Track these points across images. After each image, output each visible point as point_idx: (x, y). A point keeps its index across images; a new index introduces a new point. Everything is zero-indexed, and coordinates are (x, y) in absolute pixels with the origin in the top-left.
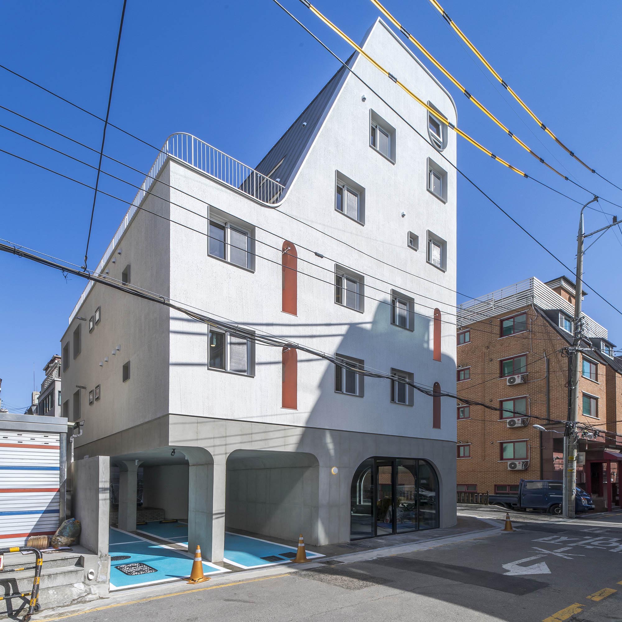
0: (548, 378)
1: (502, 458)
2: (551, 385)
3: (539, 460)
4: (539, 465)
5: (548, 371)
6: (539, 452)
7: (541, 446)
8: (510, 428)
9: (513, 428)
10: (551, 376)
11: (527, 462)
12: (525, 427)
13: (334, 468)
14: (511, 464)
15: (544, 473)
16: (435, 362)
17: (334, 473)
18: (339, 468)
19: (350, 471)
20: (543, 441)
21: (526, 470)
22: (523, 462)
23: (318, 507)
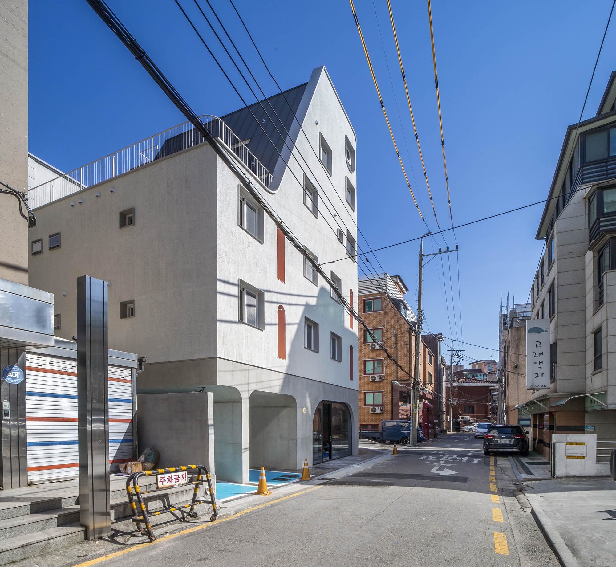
0: (397, 347)
1: (365, 405)
2: (398, 353)
3: (390, 406)
4: (390, 410)
5: (397, 343)
6: (390, 401)
7: (392, 396)
8: (371, 382)
9: (374, 382)
10: (399, 346)
11: (383, 407)
12: (382, 381)
13: (304, 409)
14: (372, 409)
15: (393, 415)
16: (351, 329)
17: (304, 412)
18: (307, 408)
19: (312, 411)
20: (393, 392)
21: (382, 413)
22: (381, 408)
23: (296, 439)
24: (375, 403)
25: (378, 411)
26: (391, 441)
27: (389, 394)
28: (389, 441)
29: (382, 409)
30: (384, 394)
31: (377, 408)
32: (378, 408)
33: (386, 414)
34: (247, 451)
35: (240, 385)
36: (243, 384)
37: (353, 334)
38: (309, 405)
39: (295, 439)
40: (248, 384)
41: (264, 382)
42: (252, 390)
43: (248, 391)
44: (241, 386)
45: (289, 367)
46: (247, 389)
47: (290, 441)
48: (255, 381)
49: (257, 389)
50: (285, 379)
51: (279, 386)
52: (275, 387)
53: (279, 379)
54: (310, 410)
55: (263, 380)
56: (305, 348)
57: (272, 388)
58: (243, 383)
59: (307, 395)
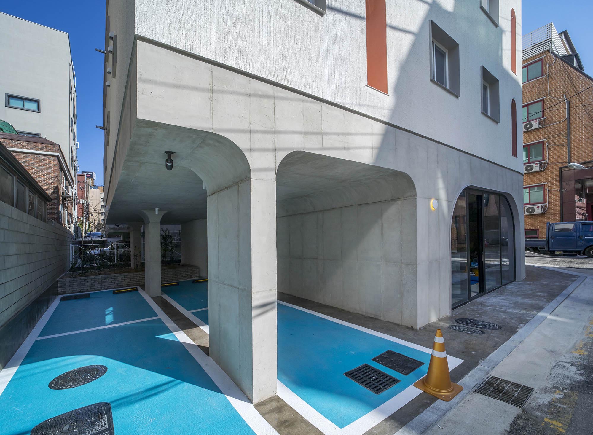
0: (569, 120)
2: (572, 127)
3: (559, 203)
4: (559, 208)
5: (569, 113)
6: (559, 195)
7: (561, 189)
9: (530, 174)
10: (573, 117)
11: (545, 206)
12: (544, 171)
13: (432, 201)
14: (528, 210)
15: (564, 215)
16: (512, 73)
17: (433, 208)
18: (438, 200)
19: (449, 206)
20: (563, 183)
21: (545, 214)
22: (542, 207)
23: (416, 264)
24: (532, 201)
25: (538, 210)
26: (564, 252)
27: (556, 186)
28: (562, 253)
29: (544, 208)
30: (546, 187)
31: (535, 207)
32: (538, 207)
33: (552, 214)
34: (272, 309)
35: (244, 131)
36: (257, 132)
37: (515, 82)
38: (442, 194)
39: (413, 264)
40: (275, 133)
41: (327, 134)
42: (288, 149)
43: (275, 150)
44: (246, 136)
45: (395, 110)
46: (271, 146)
47: (403, 266)
48: (299, 128)
49: (304, 148)
50: (385, 136)
51: (372, 148)
52: (361, 151)
53: (372, 134)
54: (444, 204)
55: (326, 129)
56: (432, 81)
57: (352, 151)
58: (252, 127)
59: (439, 175)
